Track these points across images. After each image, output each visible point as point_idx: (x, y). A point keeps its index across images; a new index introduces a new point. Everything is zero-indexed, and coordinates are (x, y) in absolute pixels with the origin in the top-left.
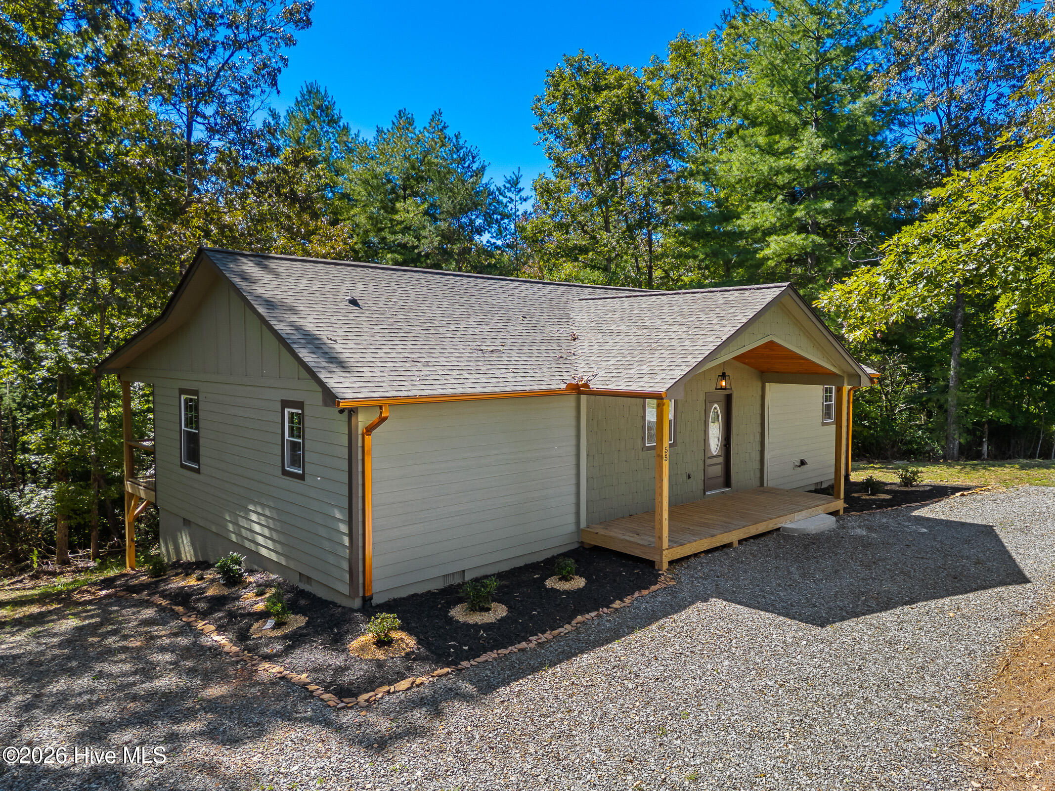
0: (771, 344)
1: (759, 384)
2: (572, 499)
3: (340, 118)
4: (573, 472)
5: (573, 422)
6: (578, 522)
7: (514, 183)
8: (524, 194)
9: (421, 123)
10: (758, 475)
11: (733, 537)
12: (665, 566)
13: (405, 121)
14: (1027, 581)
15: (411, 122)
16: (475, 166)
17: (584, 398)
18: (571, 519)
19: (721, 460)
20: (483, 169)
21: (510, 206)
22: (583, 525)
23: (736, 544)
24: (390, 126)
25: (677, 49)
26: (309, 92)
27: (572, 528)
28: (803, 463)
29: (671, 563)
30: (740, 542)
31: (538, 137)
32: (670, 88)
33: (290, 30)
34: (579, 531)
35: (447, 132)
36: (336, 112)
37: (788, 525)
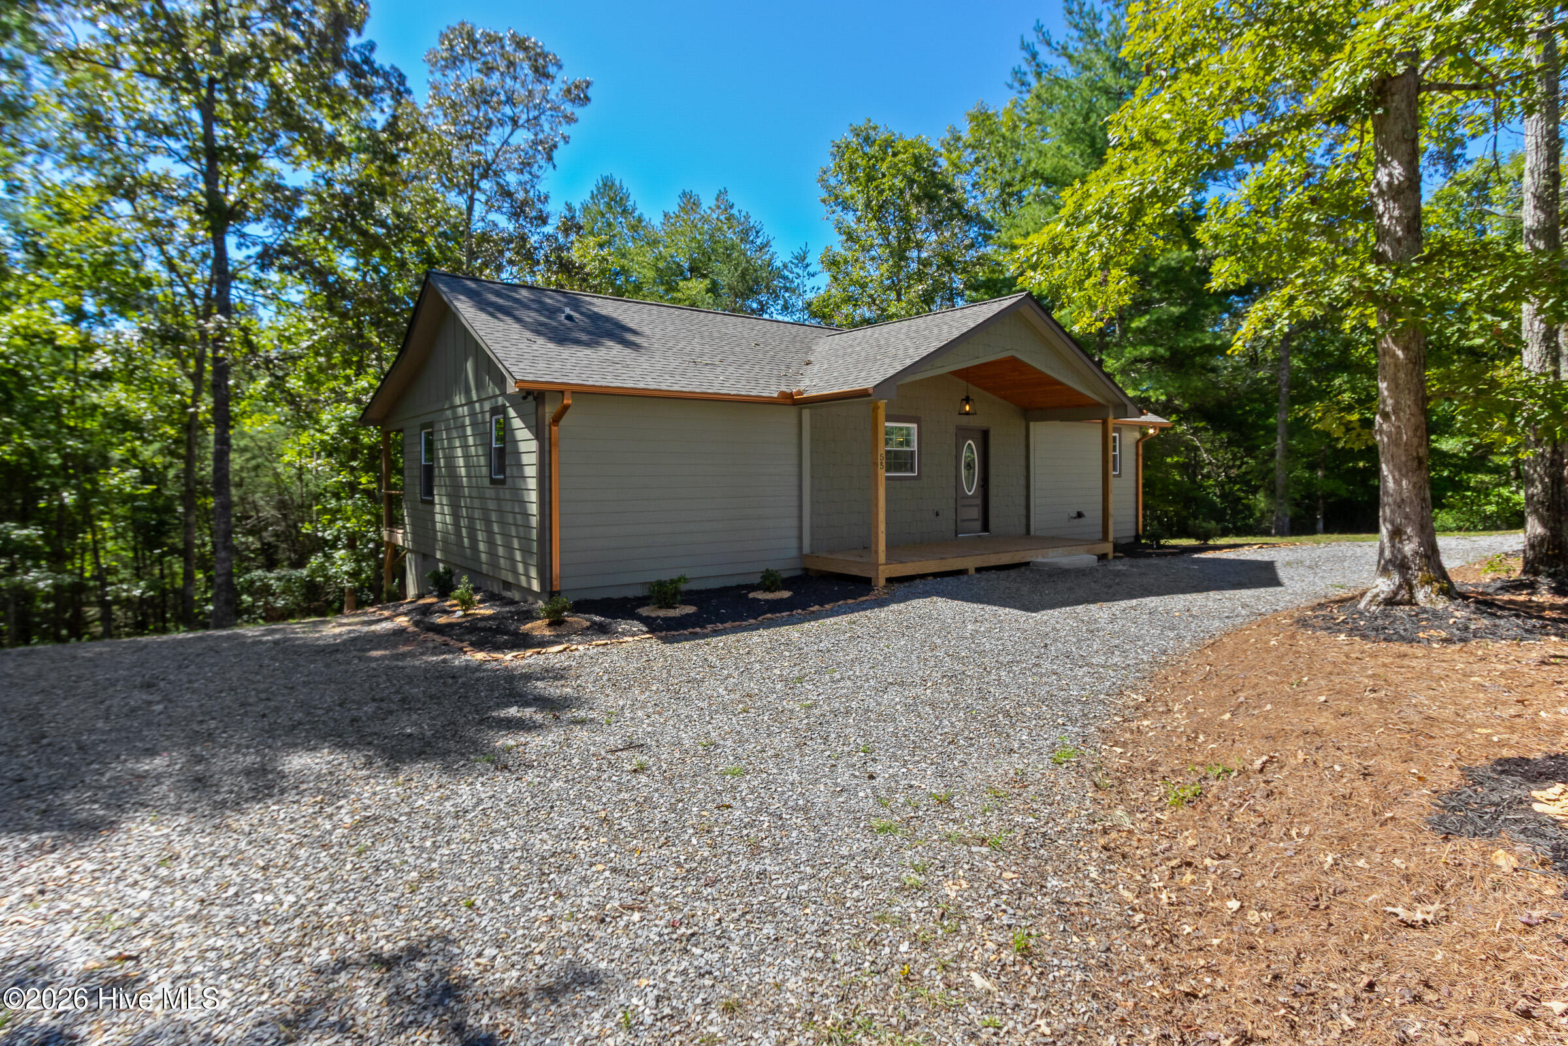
0: (1013, 360)
1: (1023, 424)
2: (794, 522)
3: (634, 210)
4: (795, 493)
5: (795, 441)
6: (800, 548)
7: (801, 259)
8: (811, 269)
9: (707, 202)
10: (1024, 521)
11: (970, 563)
12: (882, 582)
13: (690, 202)
14: (1278, 583)
15: (697, 204)
16: (759, 241)
17: (806, 413)
18: (793, 543)
19: (978, 501)
20: (766, 245)
21: (797, 281)
22: (806, 550)
23: (972, 571)
24: (676, 209)
25: (973, 118)
26: (605, 185)
27: (794, 553)
28: (1080, 515)
29: (890, 580)
30: (979, 570)
31: (824, 209)
32: (969, 156)
33: (568, 108)
34: (802, 556)
35: (734, 211)
36: (631, 203)
37: (1040, 560)
